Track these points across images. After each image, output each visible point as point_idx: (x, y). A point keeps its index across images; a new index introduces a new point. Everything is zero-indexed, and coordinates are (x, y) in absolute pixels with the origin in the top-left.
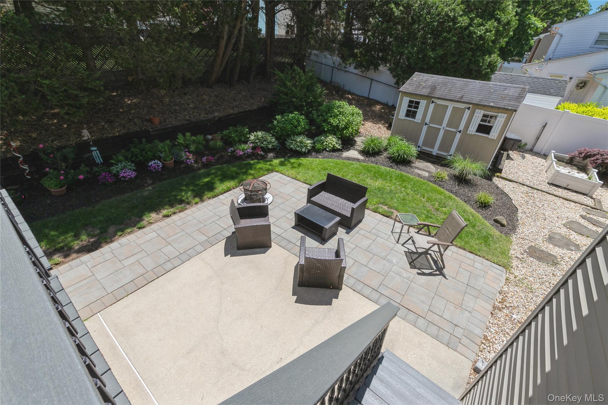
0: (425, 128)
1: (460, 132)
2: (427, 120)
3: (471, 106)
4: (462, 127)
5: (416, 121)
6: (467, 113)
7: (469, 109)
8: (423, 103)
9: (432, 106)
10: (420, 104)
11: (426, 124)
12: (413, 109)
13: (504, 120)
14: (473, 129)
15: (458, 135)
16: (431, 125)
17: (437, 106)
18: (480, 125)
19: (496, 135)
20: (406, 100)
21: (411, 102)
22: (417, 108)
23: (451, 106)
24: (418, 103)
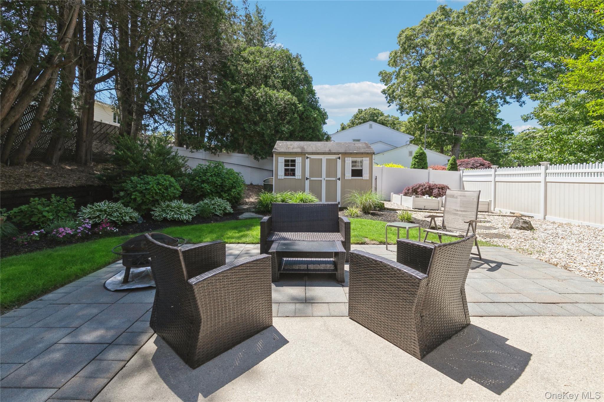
0: (307, 183)
1: (339, 179)
2: (307, 175)
3: (340, 156)
4: (339, 175)
5: (296, 177)
6: (339, 162)
7: (339, 158)
8: (299, 160)
9: (308, 161)
10: (296, 161)
11: (307, 179)
12: (290, 168)
13: (368, 162)
14: (348, 175)
15: (339, 183)
16: (312, 179)
17: (312, 160)
18: (352, 170)
19: (368, 175)
20: (281, 160)
21: (286, 161)
22: (294, 165)
23: (324, 158)
24: (294, 161)
